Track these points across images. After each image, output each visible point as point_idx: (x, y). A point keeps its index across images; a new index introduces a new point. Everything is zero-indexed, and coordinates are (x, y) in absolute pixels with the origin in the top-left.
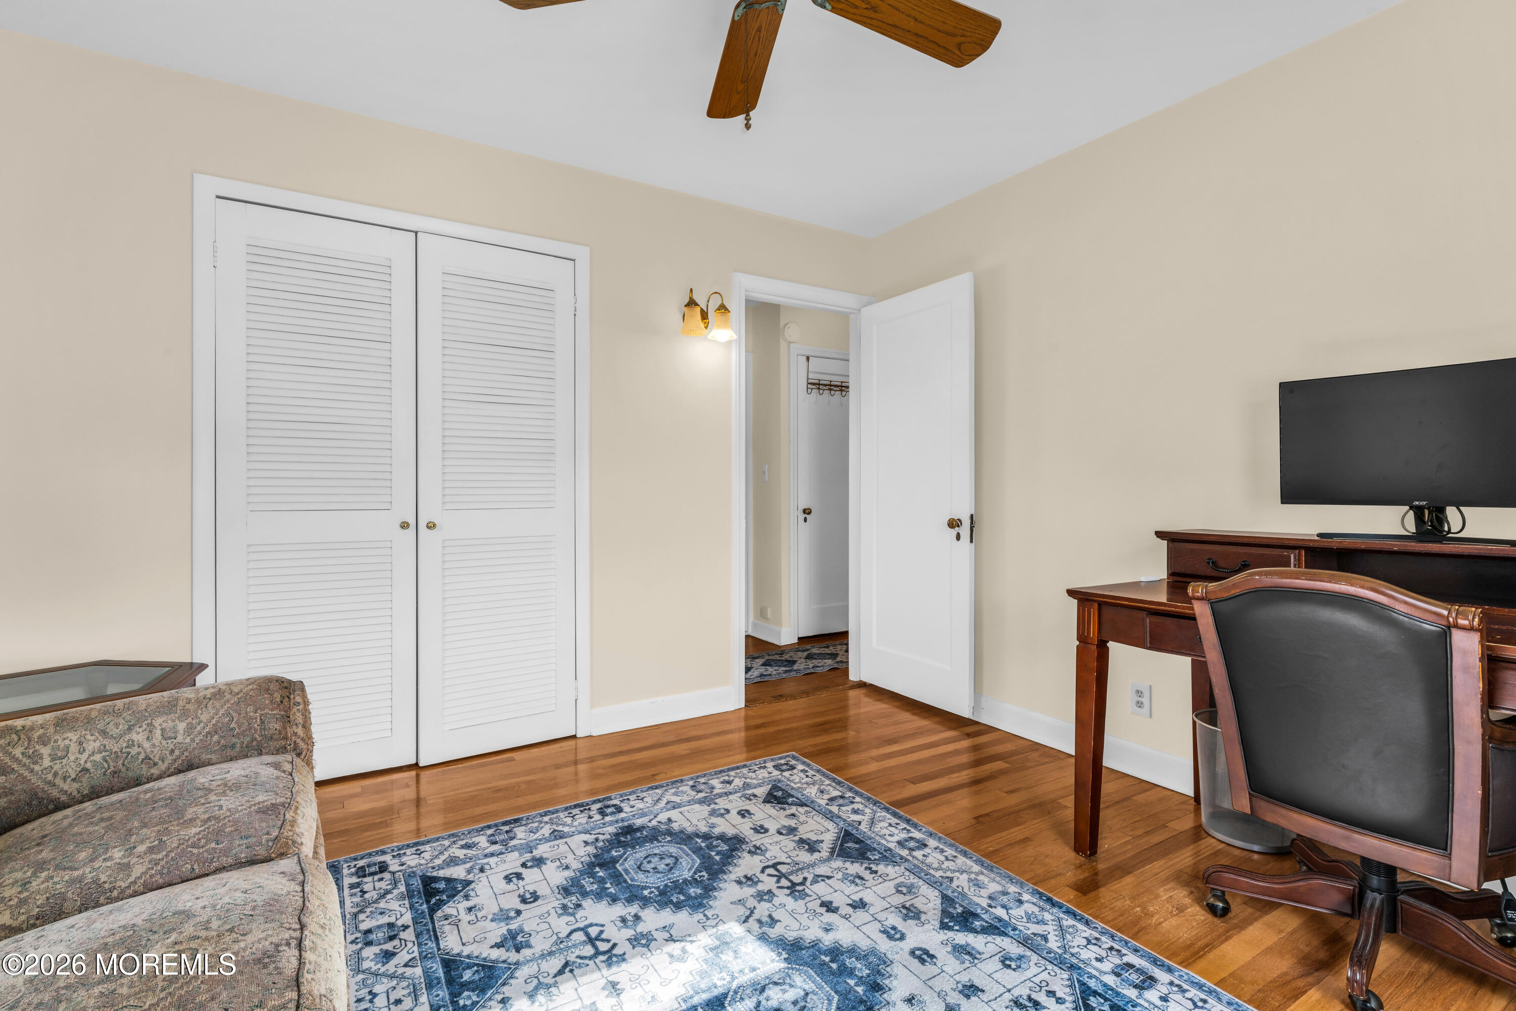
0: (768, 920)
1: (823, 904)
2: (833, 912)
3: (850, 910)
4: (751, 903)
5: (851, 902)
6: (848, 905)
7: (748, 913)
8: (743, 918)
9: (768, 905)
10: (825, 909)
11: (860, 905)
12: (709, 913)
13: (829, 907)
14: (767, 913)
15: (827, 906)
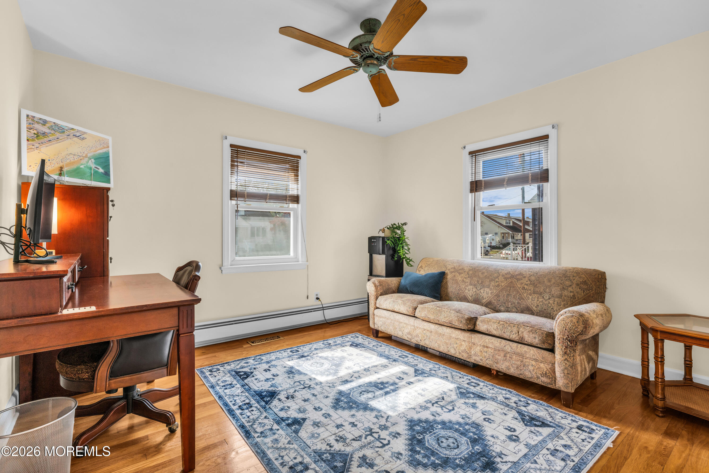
0: (379, 418)
1: (356, 426)
2: (351, 423)
3: (344, 424)
4: (388, 424)
5: (343, 427)
6: (344, 426)
7: (388, 420)
8: (389, 417)
9: (381, 423)
10: (355, 424)
11: (338, 426)
12: (404, 418)
13: (353, 425)
14: (380, 420)
15: (354, 425)
